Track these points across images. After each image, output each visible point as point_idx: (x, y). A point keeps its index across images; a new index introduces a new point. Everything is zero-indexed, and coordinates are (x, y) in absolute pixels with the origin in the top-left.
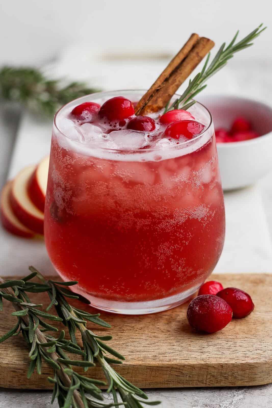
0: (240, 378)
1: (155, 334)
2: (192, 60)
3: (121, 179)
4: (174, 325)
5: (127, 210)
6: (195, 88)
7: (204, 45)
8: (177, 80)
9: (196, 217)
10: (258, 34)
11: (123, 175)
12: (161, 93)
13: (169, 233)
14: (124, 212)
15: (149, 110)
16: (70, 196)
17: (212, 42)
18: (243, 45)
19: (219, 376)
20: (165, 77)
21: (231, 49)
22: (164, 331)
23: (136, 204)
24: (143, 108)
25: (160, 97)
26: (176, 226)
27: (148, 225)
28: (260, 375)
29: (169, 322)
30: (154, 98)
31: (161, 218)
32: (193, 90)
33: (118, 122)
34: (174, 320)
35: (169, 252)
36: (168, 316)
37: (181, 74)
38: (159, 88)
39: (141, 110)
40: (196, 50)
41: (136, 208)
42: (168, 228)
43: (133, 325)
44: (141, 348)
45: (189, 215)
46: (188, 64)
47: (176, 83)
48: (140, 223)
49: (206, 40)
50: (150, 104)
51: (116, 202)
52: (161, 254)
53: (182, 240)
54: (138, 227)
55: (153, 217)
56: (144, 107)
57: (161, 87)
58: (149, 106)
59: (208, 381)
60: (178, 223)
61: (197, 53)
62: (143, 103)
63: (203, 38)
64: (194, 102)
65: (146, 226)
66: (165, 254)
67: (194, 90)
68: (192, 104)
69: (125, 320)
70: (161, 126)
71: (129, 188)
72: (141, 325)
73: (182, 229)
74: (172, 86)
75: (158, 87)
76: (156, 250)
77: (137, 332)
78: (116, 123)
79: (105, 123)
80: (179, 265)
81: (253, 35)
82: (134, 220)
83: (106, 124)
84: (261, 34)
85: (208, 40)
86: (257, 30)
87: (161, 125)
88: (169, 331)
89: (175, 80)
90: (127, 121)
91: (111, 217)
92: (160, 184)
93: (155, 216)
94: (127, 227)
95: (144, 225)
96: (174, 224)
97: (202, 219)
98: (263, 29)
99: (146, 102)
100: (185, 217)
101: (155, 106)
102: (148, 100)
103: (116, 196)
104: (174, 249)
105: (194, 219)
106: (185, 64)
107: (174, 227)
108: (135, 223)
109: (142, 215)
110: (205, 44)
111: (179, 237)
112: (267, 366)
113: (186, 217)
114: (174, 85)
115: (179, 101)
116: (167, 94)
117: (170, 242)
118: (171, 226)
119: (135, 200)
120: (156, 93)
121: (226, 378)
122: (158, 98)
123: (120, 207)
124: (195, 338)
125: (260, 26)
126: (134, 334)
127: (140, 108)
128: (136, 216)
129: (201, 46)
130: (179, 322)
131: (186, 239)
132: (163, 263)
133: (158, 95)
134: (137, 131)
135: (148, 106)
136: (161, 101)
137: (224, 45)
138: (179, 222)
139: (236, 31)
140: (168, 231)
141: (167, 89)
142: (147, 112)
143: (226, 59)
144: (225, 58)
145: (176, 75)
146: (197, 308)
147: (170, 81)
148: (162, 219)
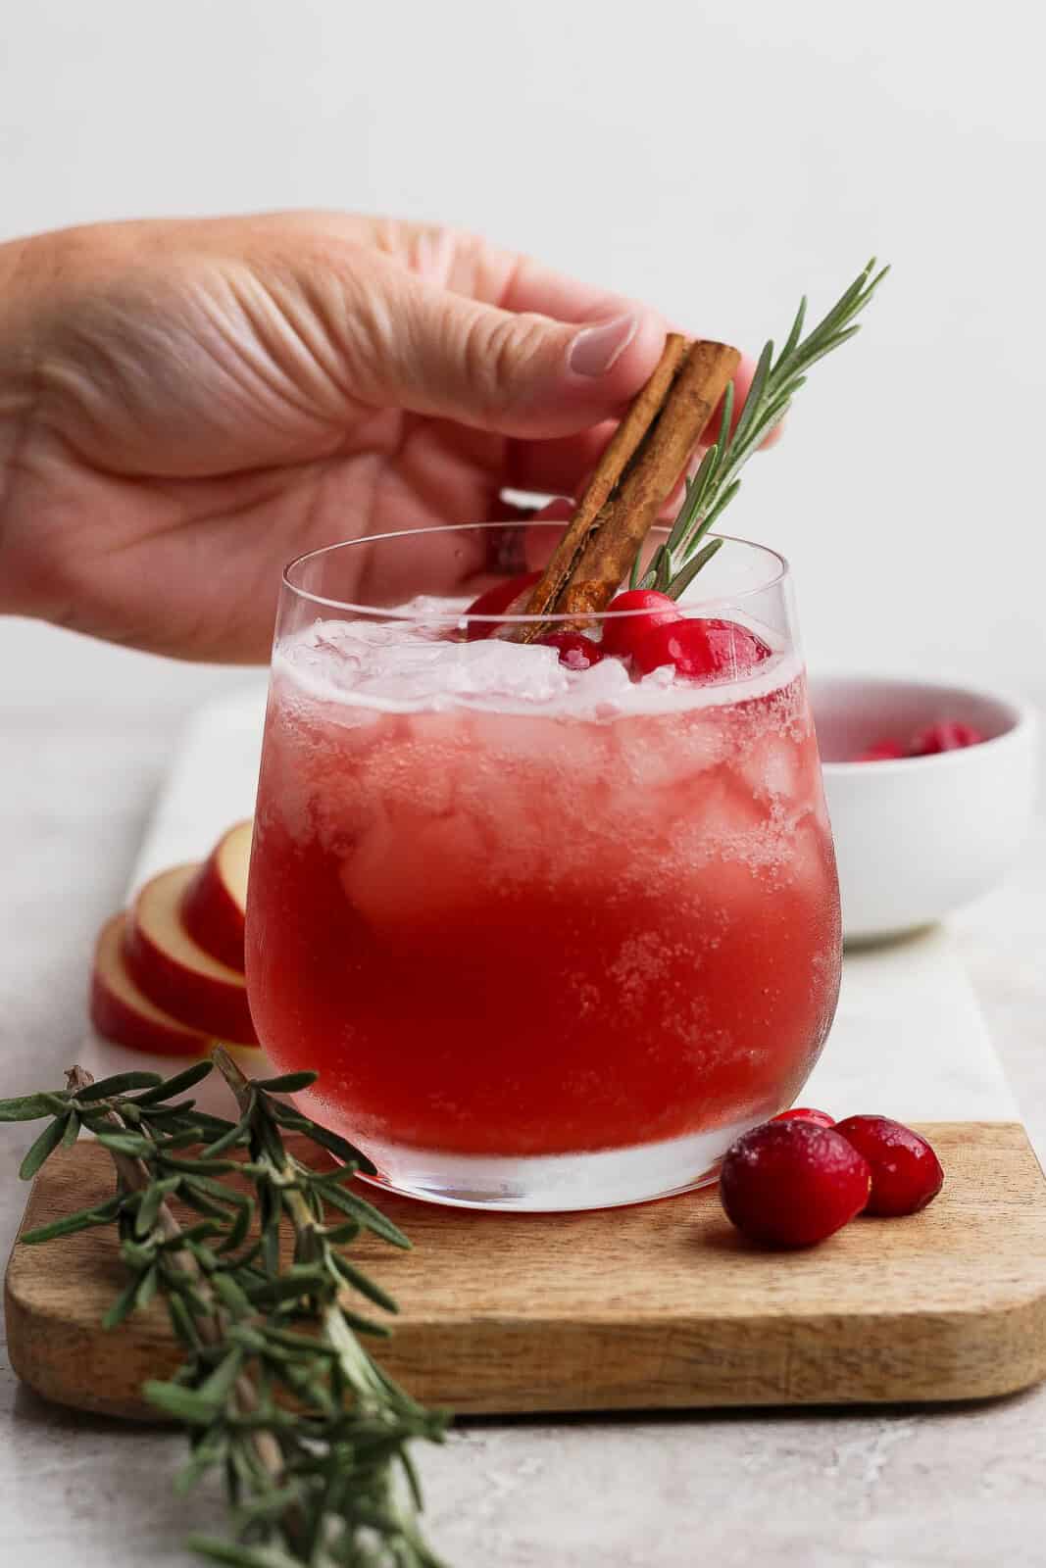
0: (900, 1368)
1: (616, 1253)
2: (684, 417)
4: (676, 1233)
6: (707, 499)
7: (708, 365)
8: (649, 490)
10: (865, 294)
12: (605, 538)
15: (579, 600)
17: (732, 349)
18: (828, 335)
19: (830, 1363)
20: (611, 488)
21: (793, 356)
22: (644, 1247)
24: (558, 597)
25: (606, 553)
28: (966, 1358)
29: (660, 1226)
30: (589, 559)
32: (703, 508)
34: (679, 1222)
36: (659, 1214)
37: (657, 468)
38: (596, 526)
39: (556, 603)
40: (688, 386)
44: (570, 1283)
47: (648, 500)
49: (713, 348)
50: (578, 579)
56: (561, 591)
57: (601, 522)
58: (578, 588)
59: (794, 1379)
61: (694, 394)
62: (556, 582)
63: (702, 345)
64: (717, 545)
67: (708, 506)
68: (711, 549)
74: (635, 514)
75: (593, 523)
81: (851, 301)
84: (877, 290)
85: (720, 347)
86: (862, 280)
88: (660, 1246)
89: (643, 489)
98: (882, 274)
99: (565, 576)
101: (596, 583)
102: (569, 569)
106: (661, 434)
110: (710, 360)
112: (989, 1325)
114: (641, 508)
115: (668, 550)
116: (627, 539)
120: (592, 544)
121: (855, 1370)
122: (599, 557)
124: (748, 1259)
125: (869, 268)
127: (551, 598)
129: (701, 369)
130: (694, 1225)
133: (599, 548)
135: (575, 588)
136: (612, 561)
137: (769, 347)
139: (800, 300)
141: (621, 524)
142: (576, 605)
143: (785, 392)
144: (783, 387)
145: (645, 475)
147: (627, 496)
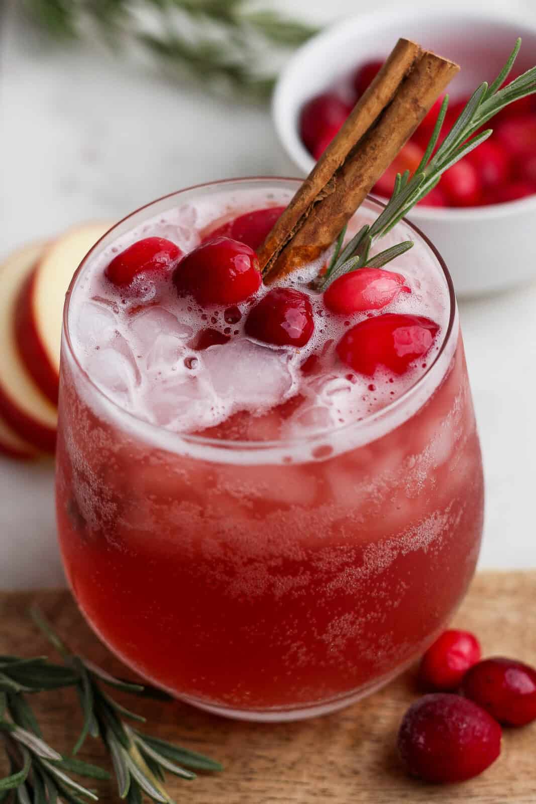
1: (325, 785)
2: (403, 119)
3: (234, 500)
4: (367, 752)
5: (251, 561)
7: (430, 77)
8: (366, 177)
9: (415, 548)
11: (239, 492)
12: (325, 211)
13: (354, 594)
14: (245, 564)
15: (297, 260)
16: (114, 514)
20: (337, 167)
22: (345, 772)
23: (273, 549)
24: (281, 252)
25: (323, 224)
26: (371, 578)
27: (304, 587)
29: (356, 742)
30: (310, 227)
31: (333, 569)
33: (221, 311)
35: (353, 631)
37: (375, 158)
38: (320, 199)
40: (413, 92)
41: (272, 556)
42: (350, 585)
43: (273, 753)
45: (402, 548)
46: (392, 131)
47: (363, 185)
48: (283, 584)
49: (437, 63)
50: (298, 241)
51: (224, 545)
52: (336, 636)
53: (384, 600)
54: (278, 593)
55: (314, 570)
56: (284, 247)
57: (325, 196)
58: (297, 249)
60: (376, 572)
61: (415, 100)
62: (281, 240)
63: (429, 58)
65: (299, 588)
66: (344, 636)
68: (404, 248)
69: (255, 736)
70: (329, 321)
71: (254, 517)
72: (291, 756)
73: (385, 581)
74: (353, 193)
75: (318, 195)
76: (323, 630)
77: (283, 778)
78: (216, 313)
79: (190, 309)
80: (378, 647)
82: (268, 580)
83: (191, 313)
85: (442, 64)
87: (328, 316)
88: (356, 773)
89: (361, 176)
90: (244, 308)
91: (212, 572)
92: (329, 504)
93: (319, 569)
94: (253, 592)
95: (292, 588)
96: (365, 575)
97: (433, 544)
99: (290, 236)
100: (391, 555)
101: (312, 247)
102: (294, 230)
103: (223, 532)
104: (367, 623)
105: (412, 552)
106: (383, 130)
107: (365, 581)
108: (272, 586)
109: (289, 567)
110: (433, 73)
111: (378, 597)
113: (393, 555)
114: (357, 190)
115: (370, 233)
116: (341, 214)
117: (357, 612)
118: (358, 580)
119: (269, 541)
120: (314, 213)
122: (318, 225)
123: (235, 554)
126: (277, 786)
127: (275, 252)
128: (273, 571)
129: (424, 80)
131: (394, 597)
132: (341, 652)
133: (318, 219)
134: (270, 346)
135: (295, 249)
136: (327, 231)
138: (377, 570)
140: (349, 591)
141: (340, 201)
142: (293, 264)
145: (365, 163)
146: (421, 740)
147: (348, 178)
148: (335, 572)
